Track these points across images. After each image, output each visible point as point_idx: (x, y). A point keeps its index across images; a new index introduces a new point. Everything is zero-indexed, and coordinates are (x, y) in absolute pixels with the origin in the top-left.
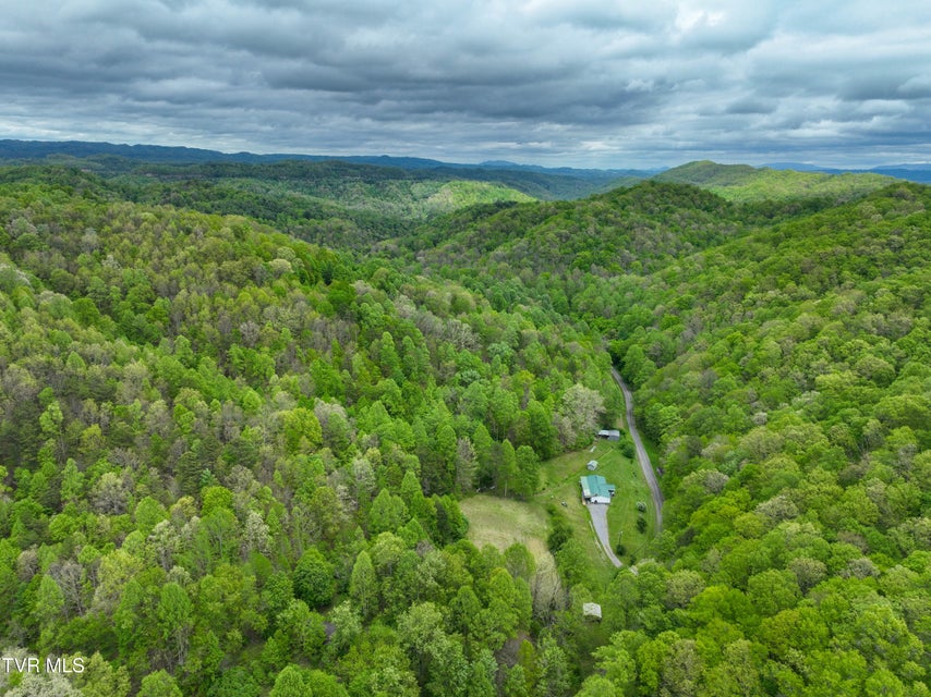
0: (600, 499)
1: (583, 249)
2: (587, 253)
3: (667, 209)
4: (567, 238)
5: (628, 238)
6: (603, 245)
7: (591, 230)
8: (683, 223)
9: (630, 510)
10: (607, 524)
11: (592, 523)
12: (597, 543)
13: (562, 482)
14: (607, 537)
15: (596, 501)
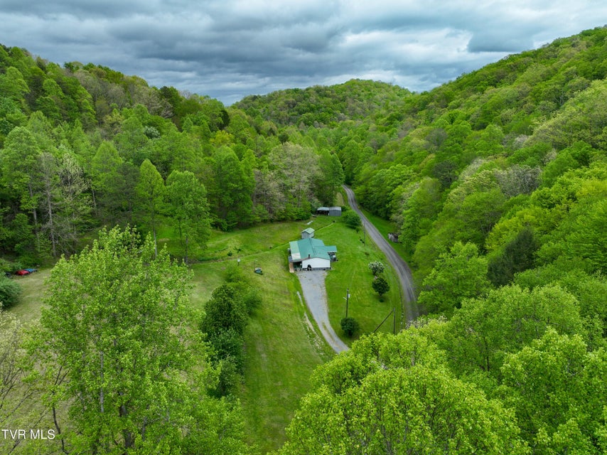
0: (315, 263)
1: (307, 111)
2: (311, 114)
3: (370, 94)
4: (294, 105)
6: (323, 109)
10: (325, 294)
11: (301, 294)
12: (308, 322)
13: (264, 250)
14: (326, 311)
15: (309, 266)
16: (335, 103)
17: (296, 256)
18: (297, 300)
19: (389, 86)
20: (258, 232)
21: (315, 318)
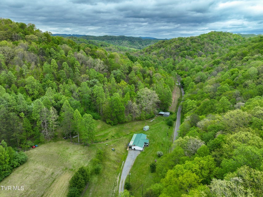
0: (137, 148)
1: (184, 50)
2: (185, 52)
3: (219, 40)
4: (179, 47)
5: (202, 47)
6: (192, 49)
7: (188, 44)
8: (225, 43)
9: (153, 156)
10: (132, 164)
11: (124, 163)
12: (118, 178)
13: (124, 136)
14: (127, 174)
15: (134, 149)
16: (199, 45)
17: (131, 143)
18: (121, 166)
19: (231, 35)
20: (126, 126)
21: (121, 177)
